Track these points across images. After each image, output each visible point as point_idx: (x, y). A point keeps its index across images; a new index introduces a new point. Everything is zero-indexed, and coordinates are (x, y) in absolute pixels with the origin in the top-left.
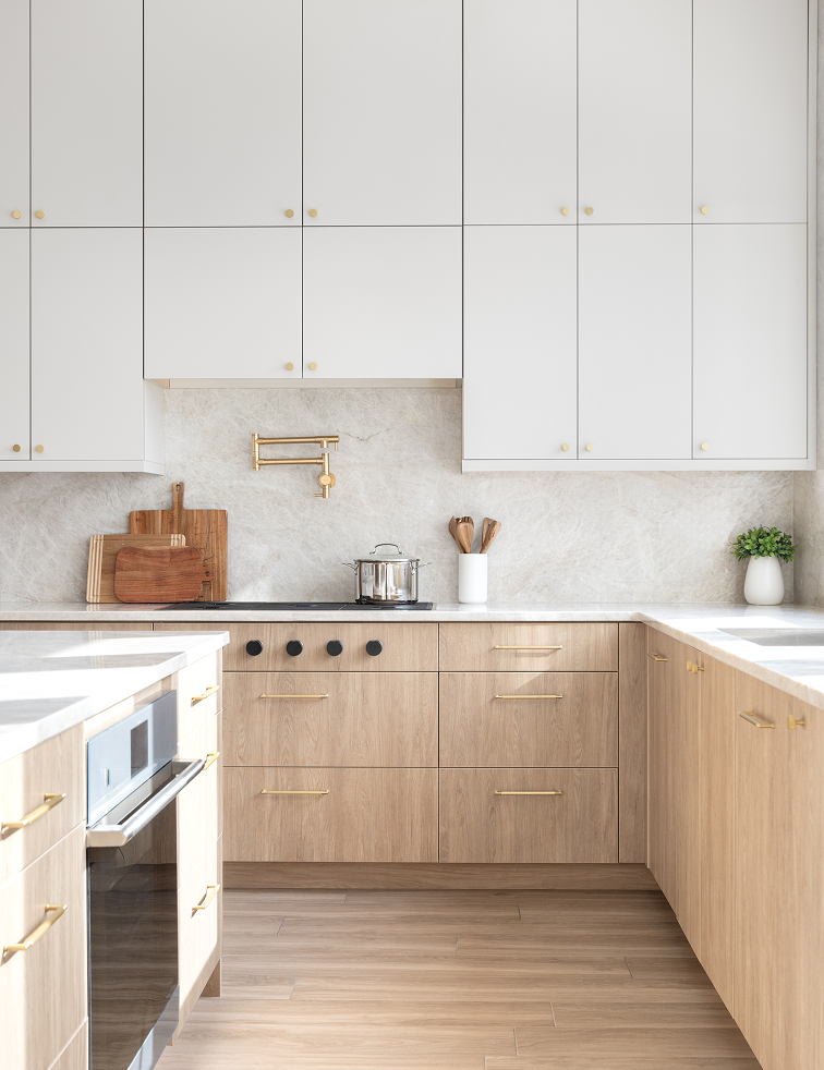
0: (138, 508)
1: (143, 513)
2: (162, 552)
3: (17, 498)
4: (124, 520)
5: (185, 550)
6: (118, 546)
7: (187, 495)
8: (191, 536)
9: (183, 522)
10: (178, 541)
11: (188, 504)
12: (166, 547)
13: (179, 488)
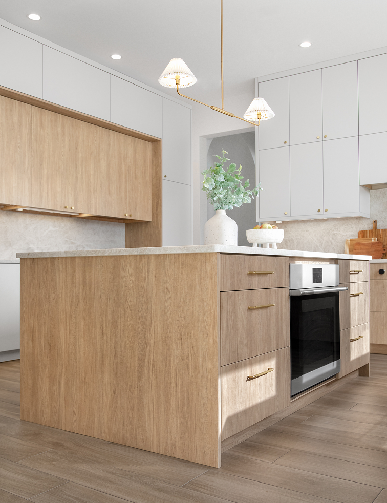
0: (361, 230)
1: (363, 231)
2: (369, 244)
3: (323, 229)
4: (357, 234)
5: (377, 243)
6: (354, 242)
7: (378, 225)
8: (379, 238)
9: (377, 233)
10: (374, 240)
11: (378, 227)
12: (370, 242)
13: (375, 222)
